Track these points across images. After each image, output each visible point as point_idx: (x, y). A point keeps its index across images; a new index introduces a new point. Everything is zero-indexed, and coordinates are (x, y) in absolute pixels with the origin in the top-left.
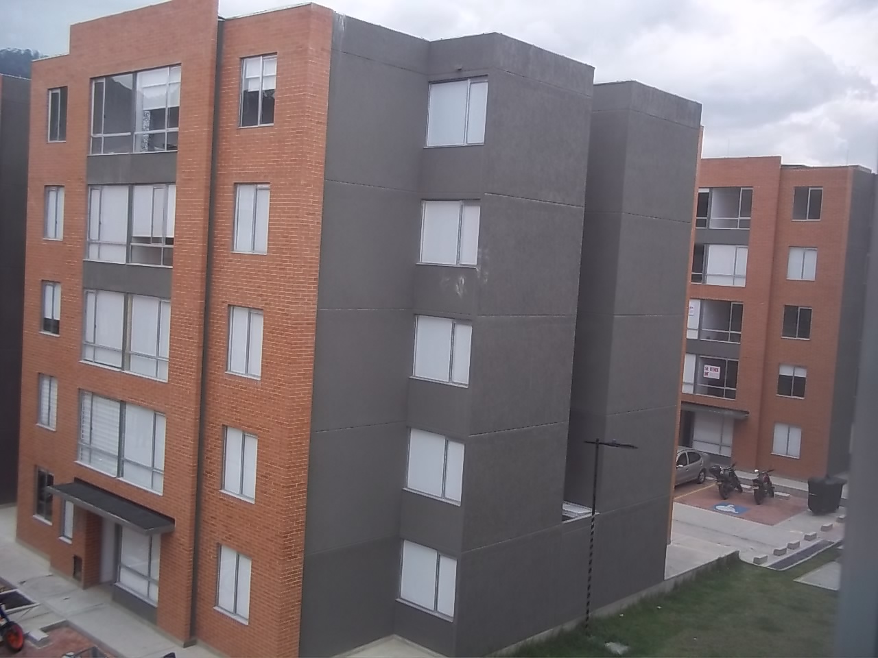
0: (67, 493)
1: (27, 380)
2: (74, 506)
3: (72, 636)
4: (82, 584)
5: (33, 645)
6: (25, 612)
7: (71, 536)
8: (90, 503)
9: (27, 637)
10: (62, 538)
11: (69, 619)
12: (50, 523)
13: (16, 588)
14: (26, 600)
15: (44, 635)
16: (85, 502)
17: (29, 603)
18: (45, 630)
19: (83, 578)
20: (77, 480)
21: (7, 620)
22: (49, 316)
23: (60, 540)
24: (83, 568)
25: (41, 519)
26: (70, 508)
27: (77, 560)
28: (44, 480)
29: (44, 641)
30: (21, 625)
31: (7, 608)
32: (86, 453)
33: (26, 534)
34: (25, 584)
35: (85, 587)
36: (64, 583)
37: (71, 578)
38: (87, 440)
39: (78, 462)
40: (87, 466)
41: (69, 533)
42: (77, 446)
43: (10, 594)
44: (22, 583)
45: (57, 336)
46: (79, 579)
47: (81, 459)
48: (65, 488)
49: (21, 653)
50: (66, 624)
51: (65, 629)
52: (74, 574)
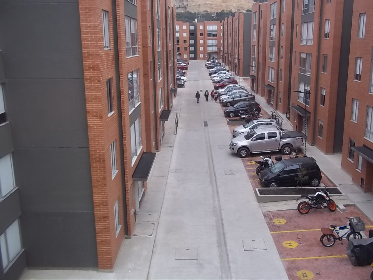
0: (358, 150)
1: (348, 101)
2: (362, 158)
3: (356, 211)
4: (364, 190)
5: (339, 210)
6: (338, 197)
7: (360, 169)
8: (367, 156)
9: (337, 206)
10: (357, 170)
11: (355, 204)
12: (353, 162)
13: (337, 187)
14: (340, 192)
15: (344, 208)
16: (365, 156)
17: (341, 193)
18: (345, 206)
19: (364, 188)
20: (364, 146)
21: (329, 198)
22: (358, 73)
23: (356, 170)
24: (364, 184)
25: (351, 160)
26: (361, 158)
27: (362, 179)
28: (352, 144)
29: (344, 210)
30: (335, 202)
31: (329, 194)
32: (368, 134)
33: (345, 166)
34: (341, 185)
35: (365, 192)
36: (357, 188)
37: (360, 187)
38: (369, 128)
39: (364, 138)
40: (369, 140)
41: (360, 168)
42: (365, 131)
43: (334, 188)
44: (340, 185)
45: (360, 81)
46: (363, 188)
47: (367, 136)
48: (359, 149)
49: (334, 212)
50: (354, 205)
51: (353, 207)
52: (361, 186)
